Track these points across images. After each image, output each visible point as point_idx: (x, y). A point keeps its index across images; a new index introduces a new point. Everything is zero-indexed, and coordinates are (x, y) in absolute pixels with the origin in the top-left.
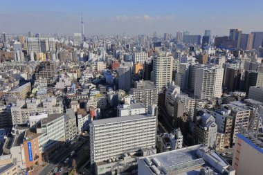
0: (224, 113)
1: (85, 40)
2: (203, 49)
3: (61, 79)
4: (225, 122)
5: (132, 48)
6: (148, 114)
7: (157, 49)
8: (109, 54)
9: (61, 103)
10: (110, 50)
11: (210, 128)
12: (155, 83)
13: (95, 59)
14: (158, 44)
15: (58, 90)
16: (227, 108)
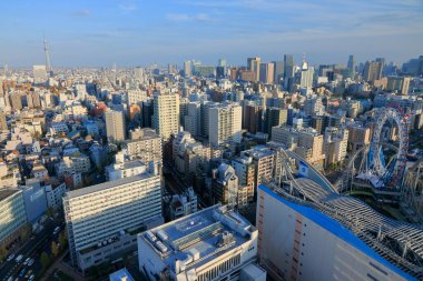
0: (244, 161)
1: (52, 74)
2: (217, 83)
3: (14, 136)
4: (247, 173)
5: (124, 85)
6: (149, 173)
7: (159, 84)
8: (90, 94)
9: (16, 171)
10: (92, 89)
11: (229, 181)
12: (158, 132)
13: (69, 103)
14: (160, 79)
15: (10, 152)
16: (248, 155)
